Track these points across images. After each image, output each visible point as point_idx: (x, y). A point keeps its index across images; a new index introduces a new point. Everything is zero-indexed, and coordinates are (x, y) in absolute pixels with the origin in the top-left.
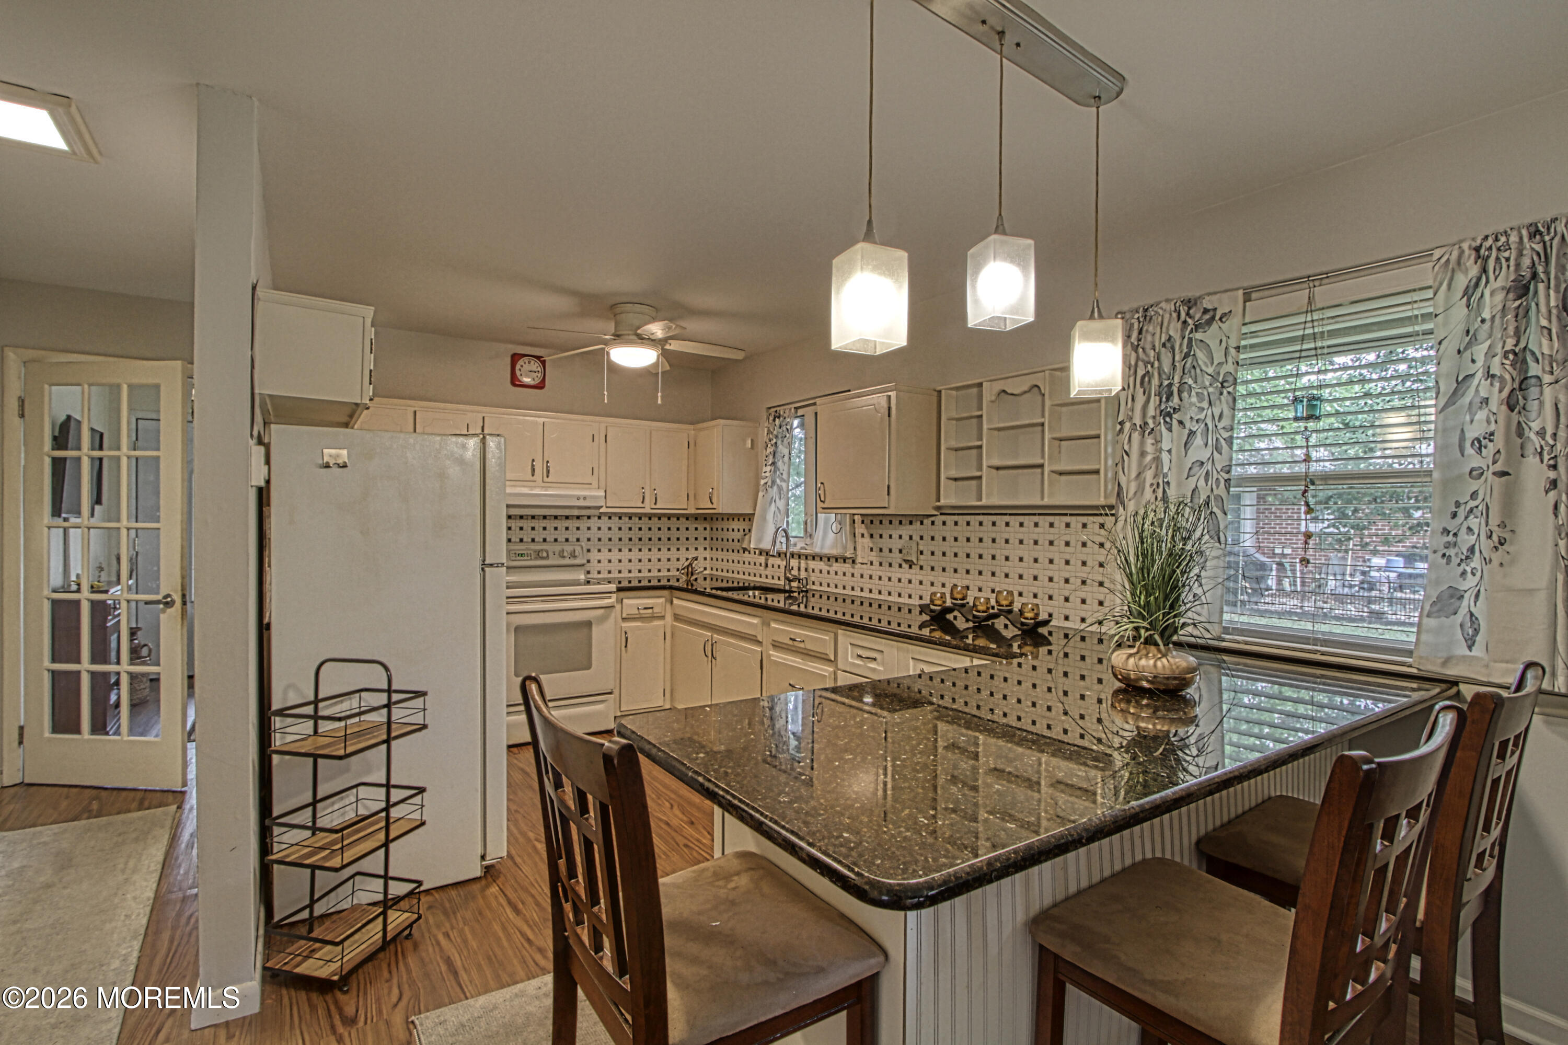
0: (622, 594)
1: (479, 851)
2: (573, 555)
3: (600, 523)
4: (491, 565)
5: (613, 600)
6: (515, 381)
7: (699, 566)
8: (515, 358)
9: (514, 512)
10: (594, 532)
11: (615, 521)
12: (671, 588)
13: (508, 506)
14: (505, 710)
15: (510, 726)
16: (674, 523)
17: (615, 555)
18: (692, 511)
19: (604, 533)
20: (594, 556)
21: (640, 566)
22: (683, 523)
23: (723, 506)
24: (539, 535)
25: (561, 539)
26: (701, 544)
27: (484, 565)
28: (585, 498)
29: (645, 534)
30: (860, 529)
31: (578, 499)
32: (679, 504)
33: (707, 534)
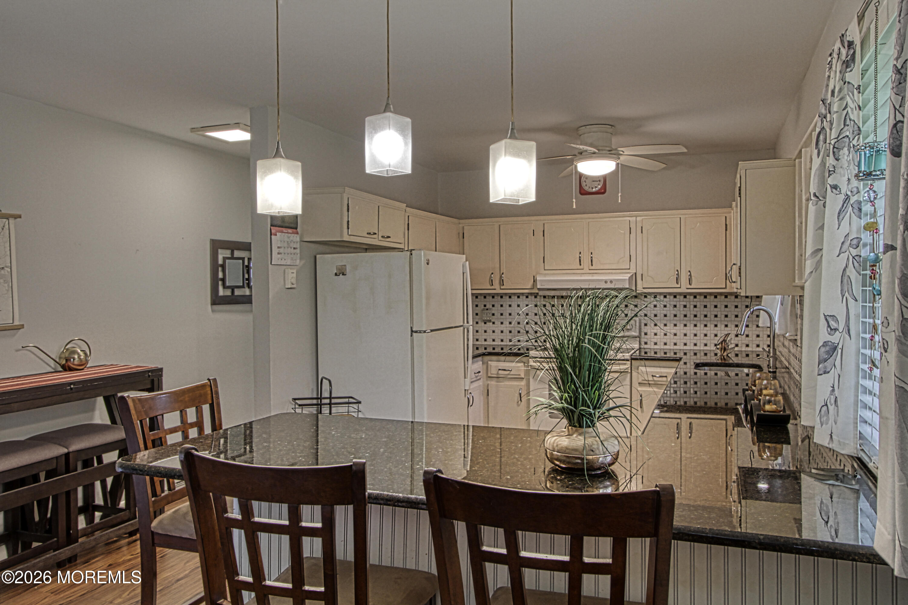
4: (416, 332)
28: (611, 282)
31: (606, 282)
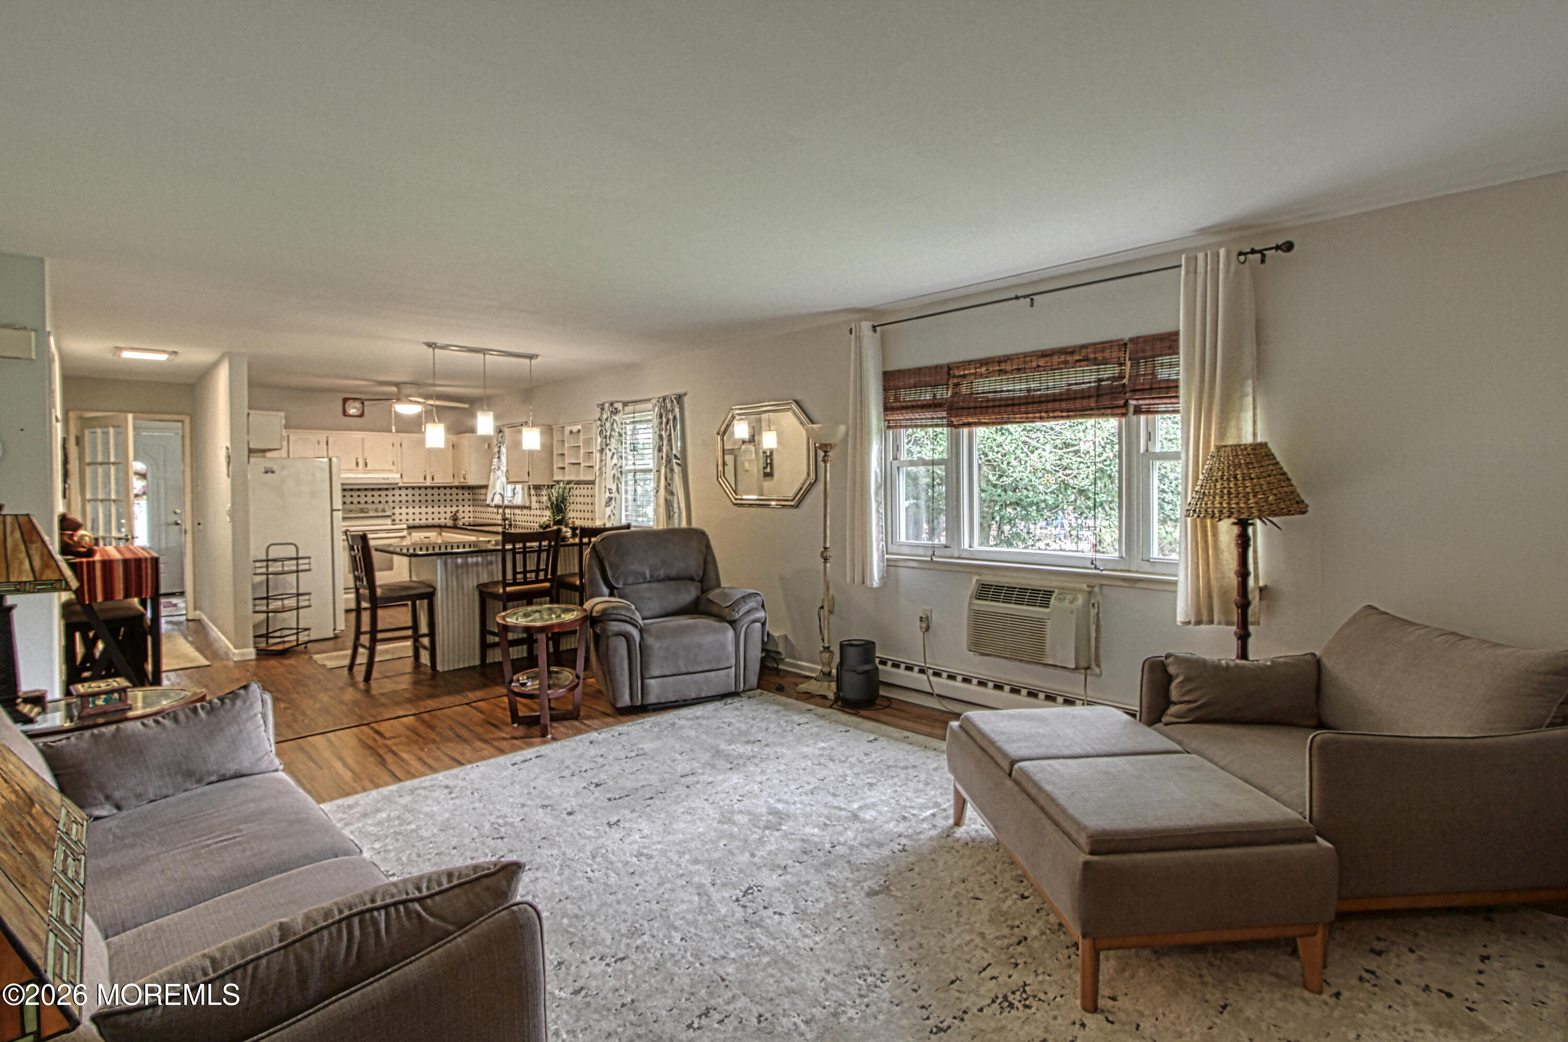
0: (411, 530)
1: (332, 627)
2: (384, 511)
3: (400, 492)
5: (405, 533)
6: (345, 413)
7: (460, 515)
8: (345, 400)
9: (346, 487)
10: (397, 498)
11: (410, 492)
12: (440, 526)
13: (343, 484)
14: (343, 591)
15: (347, 600)
16: (448, 491)
17: (411, 510)
18: (456, 484)
19: (404, 498)
20: (397, 511)
21: (426, 516)
22: (454, 491)
23: (471, 481)
24: (362, 500)
25: (376, 501)
26: (467, 503)
27: (332, 510)
29: (430, 498)
30: (533, 492)
32: (448, 480)
33: (470, 497)
